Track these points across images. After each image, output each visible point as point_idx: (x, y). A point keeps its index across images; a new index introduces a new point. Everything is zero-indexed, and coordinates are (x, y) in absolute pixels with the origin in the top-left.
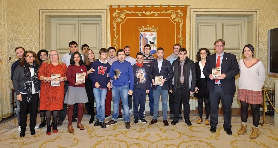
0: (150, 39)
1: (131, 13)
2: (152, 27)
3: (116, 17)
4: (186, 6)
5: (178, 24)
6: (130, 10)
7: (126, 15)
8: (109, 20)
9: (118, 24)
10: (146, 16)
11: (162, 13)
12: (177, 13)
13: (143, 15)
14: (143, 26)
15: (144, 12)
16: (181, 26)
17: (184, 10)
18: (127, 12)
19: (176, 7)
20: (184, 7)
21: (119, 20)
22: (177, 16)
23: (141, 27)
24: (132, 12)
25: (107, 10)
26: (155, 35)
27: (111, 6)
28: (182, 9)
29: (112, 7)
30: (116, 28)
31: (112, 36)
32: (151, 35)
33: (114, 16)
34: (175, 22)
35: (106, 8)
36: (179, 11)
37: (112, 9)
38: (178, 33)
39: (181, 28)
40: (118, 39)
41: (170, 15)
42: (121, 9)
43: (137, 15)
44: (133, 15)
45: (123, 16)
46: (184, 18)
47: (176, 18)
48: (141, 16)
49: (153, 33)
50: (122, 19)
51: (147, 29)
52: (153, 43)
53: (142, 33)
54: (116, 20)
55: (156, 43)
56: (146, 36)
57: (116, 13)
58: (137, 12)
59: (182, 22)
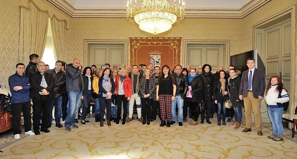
0: (156, 60)
1: (144, 42)
2: (157, 52)
3: (134, 45)
4: (180, 38)
5: (175, 50)
6: (143, 40)
7: (141, 44)
8: (129, 47)
9: (135, 50)
10: (154, 44)
11: (164, 42)
12: (174, 42)
13: (152, 44)
14: (152, 51)
15: (152, 42)
16: (177, 51)
17: (179, 40)
18: (141, 42)
19: (174, 38)
20: (179, 38)
21: (136, 47)
22: (174, 45)
23: (150, 52)
24: (145, 42)
25: (128, 40)
26: (159, 57)
27: (131, 38)
28: (177, 40)
29: (132, 38)
30: (134, 53)
31: (131, 57)
32: (157, 57)
33: (133, 44)
34: (173, 49)
35: (127, 39)
36: (176, 41)
37: (131, 40)
38: (175, 56)
39: (177, 53)
40: (135, 60)
41: (170, 44)
42: (137, 40)
43: (147, 44)
44: (145, 44)
45: (138, 45)
46: (179, 46)
47: (173, 46)
48: (150, 44)
49: (158, 56)
50: (138, 47)
51: (154, 53)
52: (158, 62)
53: (151, 56)
54: (134, 47)
55: (160, 63)
56: (154, 58)
57: (134, 43)
58: (148, 42)
59: (178, 49)
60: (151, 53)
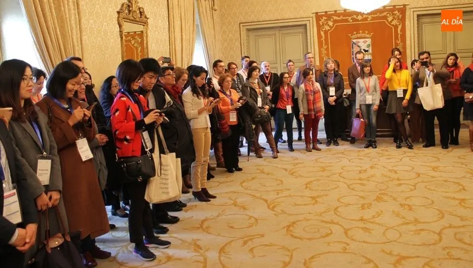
0: (364, 46)
1: (340, 19)
2: (365, 33)
3: (323, 25)
4: (405, 6)
5: (396, 27)
6: (339, 15)
7: (335, 21)
8: (315, 29)
9: (326, 32)
10: (358, 20)
11: (376, 16)
12: (393, 14)
13: (354, 20)
14: (355, 33)
15: (355, 17)
16: (399, 29)
17: (403, 10)
18: (335, 18)
19: (392, 7)
20: (402, 7)
21: (327, 28)
22: (394, 19)
23: (352, 34)
24: (341, 17)
25: (312, 17)
26: (369, 41)
27: (317, 13)
28: (399, 10)
29: (319, 14)
30: (324, 37)
31: (320, 46)
32: (365, 42)
33: (321, 24)
34: (393, 25)
35: (311, 15)
36: (396, 12)
37: (318, 17)
38: (396, 38)
39: (399, 32)
40: (327, 49)
41: (385, 17)
42: (328, 16)
43: (347, 21)
44: (342, 21)
45: (331, 23)
46: (403, 20)
47: (393, 20)
48: (351, 21)
49: (367, 40)
50: (330, 27)
52: (367, 51)
53: (354, 41)
54: (324, 28)
55: (370, 51)
56: (359, 44)
57: (323, 20)
58: (347, 18)
59: (401, 25)
60: (353, 36)
